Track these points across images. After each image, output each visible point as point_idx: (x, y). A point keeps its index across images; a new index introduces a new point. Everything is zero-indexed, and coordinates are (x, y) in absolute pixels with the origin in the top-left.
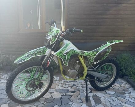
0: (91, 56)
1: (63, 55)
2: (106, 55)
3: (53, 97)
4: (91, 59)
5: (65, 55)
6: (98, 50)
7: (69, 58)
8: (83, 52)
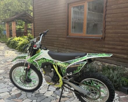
1: (34, 62)
2: (79, 69)
4: (63, 69)
5: (35, 61)
6: (71, 62)
7: (40, 65)
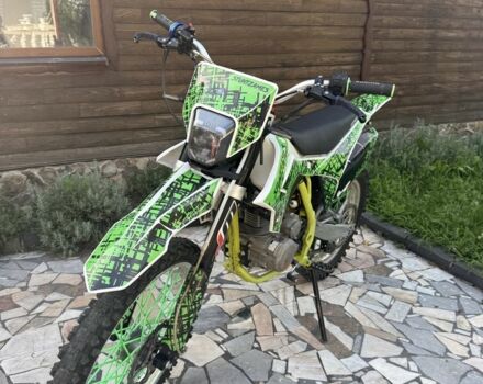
0: (332, 173)
3: (193, 365)
4: (331, 183)
8: (311, 162)
